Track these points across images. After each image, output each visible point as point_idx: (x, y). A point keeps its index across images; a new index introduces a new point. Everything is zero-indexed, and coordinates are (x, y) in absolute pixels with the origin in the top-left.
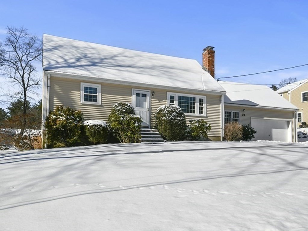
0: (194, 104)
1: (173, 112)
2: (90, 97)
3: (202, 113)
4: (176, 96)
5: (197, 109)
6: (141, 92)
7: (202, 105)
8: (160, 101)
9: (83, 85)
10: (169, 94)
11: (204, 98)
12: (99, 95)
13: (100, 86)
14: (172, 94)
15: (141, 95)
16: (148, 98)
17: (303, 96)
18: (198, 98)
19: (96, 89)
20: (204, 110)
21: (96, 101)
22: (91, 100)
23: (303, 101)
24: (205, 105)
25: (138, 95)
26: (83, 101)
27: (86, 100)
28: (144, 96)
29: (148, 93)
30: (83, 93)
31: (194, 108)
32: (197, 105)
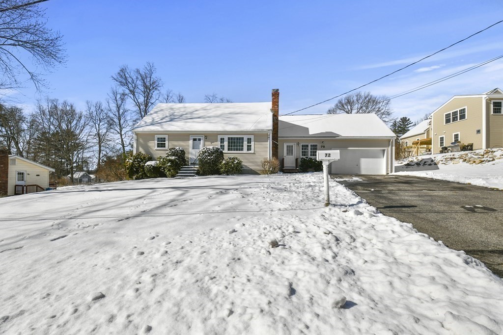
0: (243, 142)
1: (206, 152)
2: (161, 145)
3: (250, 150)
4: (226, 138)
5: (245, 147)
6: (197, 138)
7: (250, 143)
8: (212, 143)
9: (157, 137)
10: (219, 137)
11: (252, 137)
12: (167, 143)
13: (167, 136)
14: (222, 136)
15: (197, 140)
16: (202, 141)
17: (446, 118)
18: (246, 138)
19: (165, 138)
20: (252, 147)
21: (165, 147)
22: (162, 147)
23: (446, 123)
24: (252, 143)
25: (195, 140)
26: (156, 148)
27: (158, 147)
28: (200, 140)
29: (202, 138)
30: (156, 142)
31: (242, 146)
32: (245, 143)
